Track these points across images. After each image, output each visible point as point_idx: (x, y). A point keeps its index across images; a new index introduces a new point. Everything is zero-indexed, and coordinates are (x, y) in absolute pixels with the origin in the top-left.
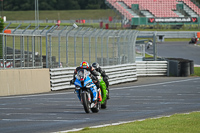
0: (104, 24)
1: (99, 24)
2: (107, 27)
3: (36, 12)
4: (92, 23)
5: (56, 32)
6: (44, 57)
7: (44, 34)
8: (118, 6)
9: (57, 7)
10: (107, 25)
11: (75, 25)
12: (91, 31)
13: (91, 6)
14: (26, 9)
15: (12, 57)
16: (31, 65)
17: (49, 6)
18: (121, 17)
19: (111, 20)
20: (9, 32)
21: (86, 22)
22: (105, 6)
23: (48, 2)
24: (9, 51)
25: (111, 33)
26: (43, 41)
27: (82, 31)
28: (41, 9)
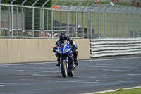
0: (135, 3)
5: (96, 9)
6: (86, 30)
7: (86, 10)
10: (138, 4)
11: (112, 3)
12: (124, 8)
15: (59, 29)
20: (56, 8)
24: (57, 24)
26: (85, 16)
27: (118, 8)
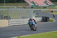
0: (24, 7)
1: (22, 7)
2: (25, 8)
3: (5, 4)
4: (20, 7)
5: (10, 9)
6: (7, 16)
7: (7, 10)
8: (28, 2)
9: (10, 2)
10: (25, 7)
11: (16, 7)
12: (20, 9)
13: (20, 2)
14: (2, 3)
16: (3, 19)
17: (8, 2)
18: (29, 5)
19: (26, 6)
21: (19, 6)
22: (24, 2)
23: (8, 1)
25: (26, 10)
26: (7, 12)
27: (18, 9)
28: (6, 3)
